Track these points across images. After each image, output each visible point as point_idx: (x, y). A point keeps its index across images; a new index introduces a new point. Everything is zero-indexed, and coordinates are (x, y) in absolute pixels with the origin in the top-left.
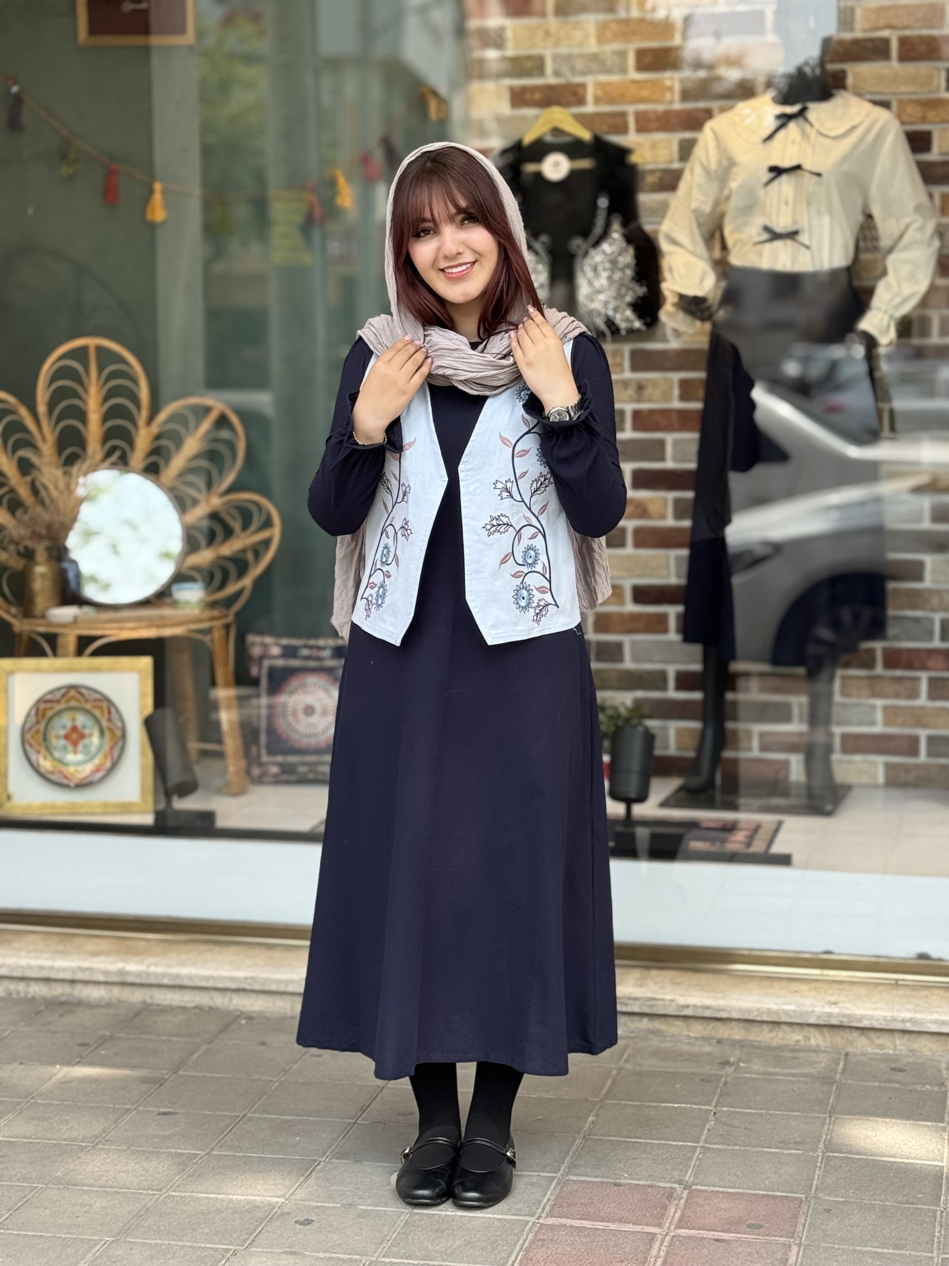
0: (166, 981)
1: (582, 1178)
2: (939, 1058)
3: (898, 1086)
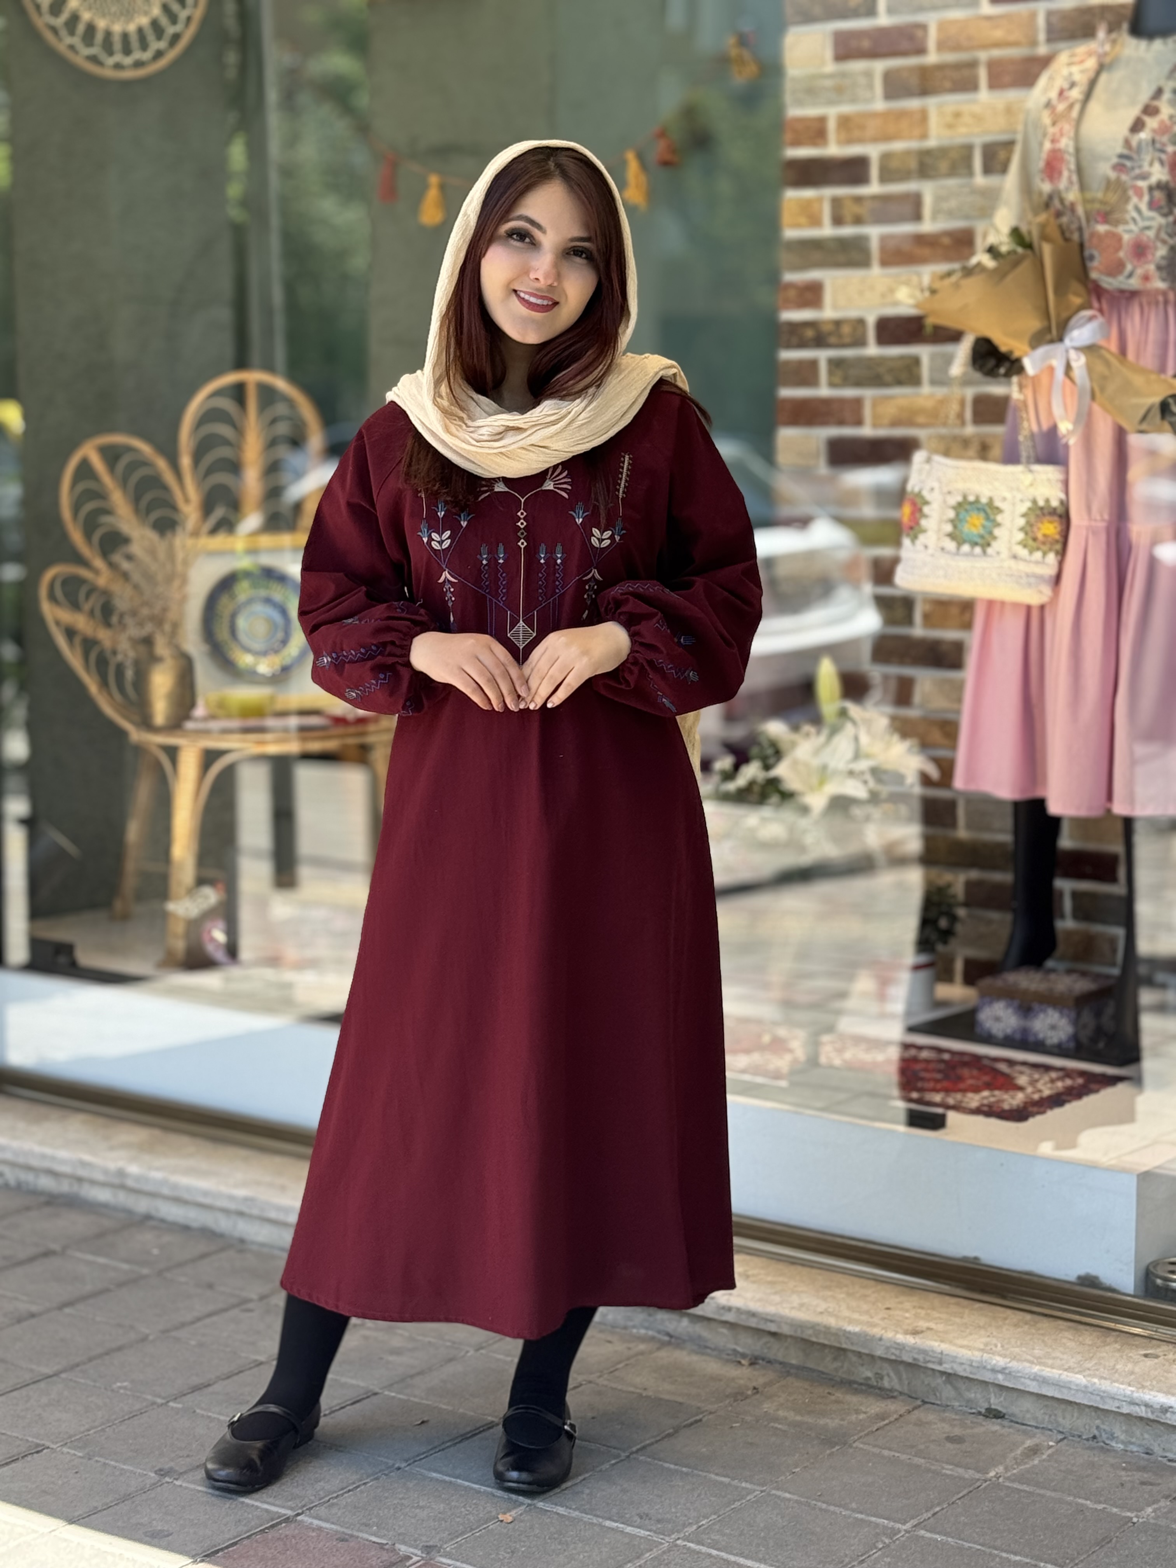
1: (316, 1522)
2: (1038, 1432)
3: (922, 1461)
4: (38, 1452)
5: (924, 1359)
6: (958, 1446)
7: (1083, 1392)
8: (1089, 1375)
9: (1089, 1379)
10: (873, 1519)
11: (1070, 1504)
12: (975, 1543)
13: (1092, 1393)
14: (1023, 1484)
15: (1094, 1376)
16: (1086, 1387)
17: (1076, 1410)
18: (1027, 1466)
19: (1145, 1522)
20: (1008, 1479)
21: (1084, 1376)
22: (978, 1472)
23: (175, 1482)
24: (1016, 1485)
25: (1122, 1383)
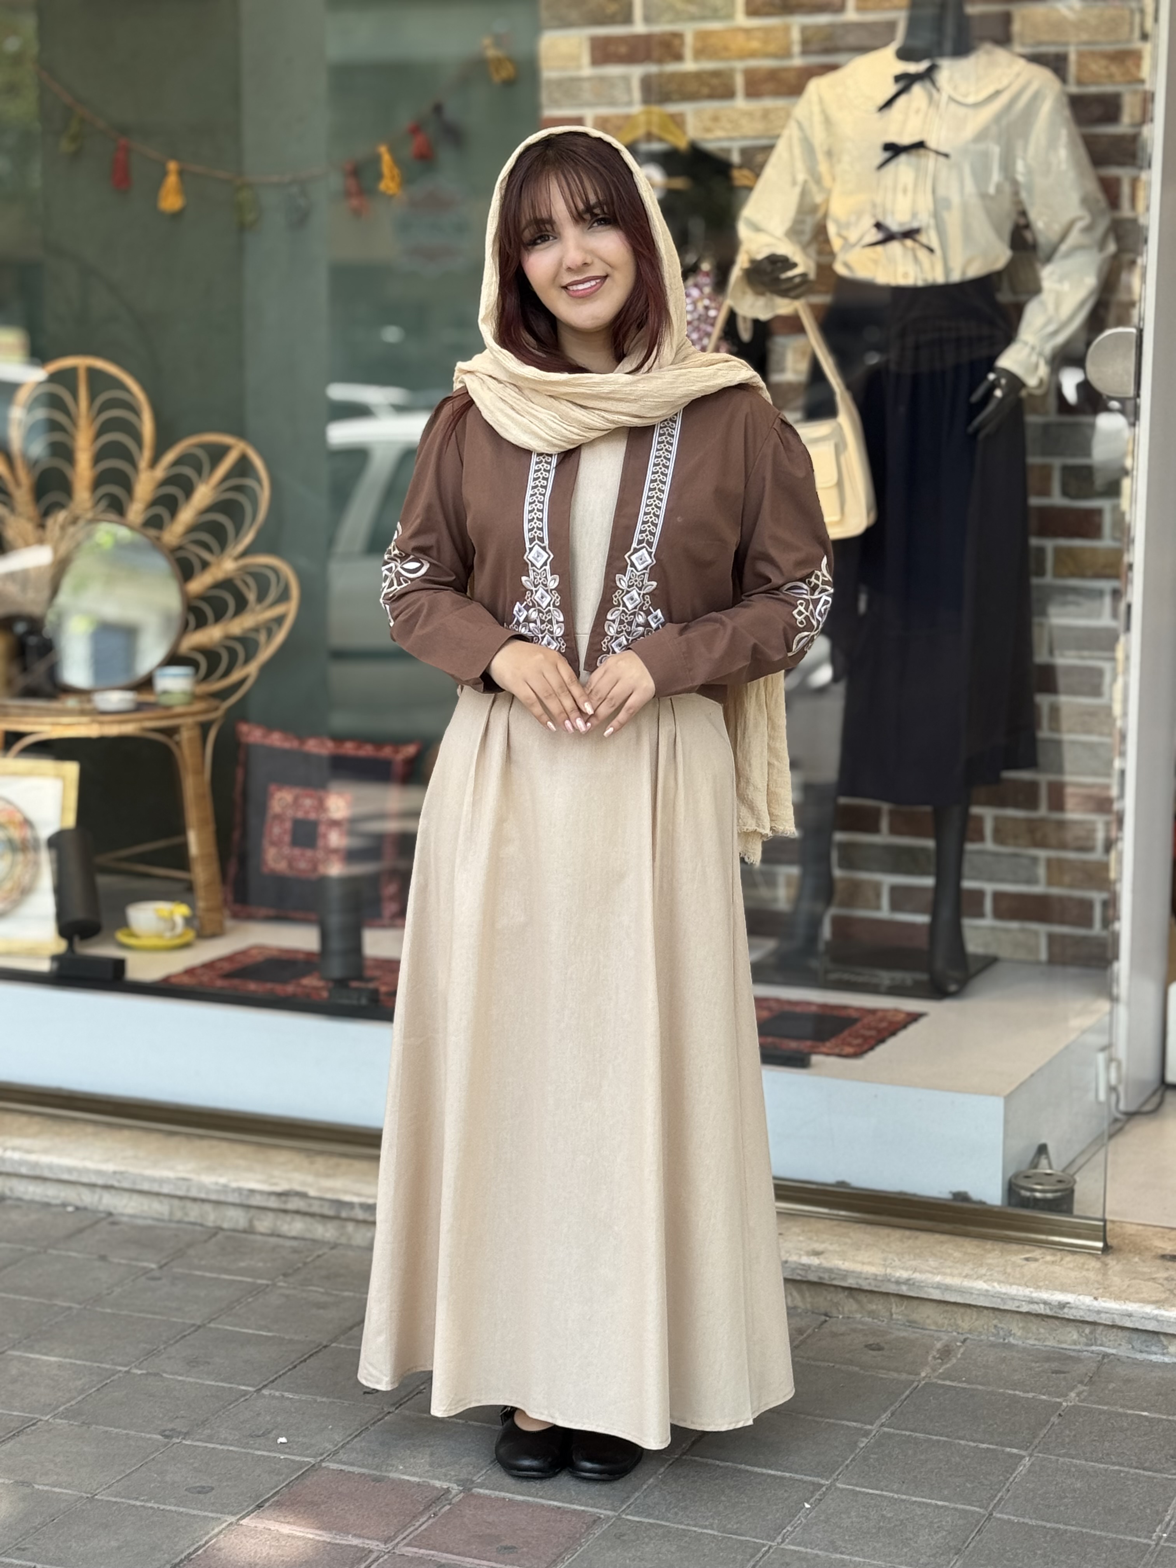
0: (24, 1170)
1: (343, 1467)
2: (942, 1335)
3: (857, 1369)
4: (33, 1425)
5: (830, 1277)
6: (880, 1352)
7: (985, 1295)
8: (988, 1280)
9: (990, 1283)
10: (843, 1422)
11: (1003, 1394)
12: (941, 1435)
13: (993, 1296)
14: (953, 1381)
15: (993, 1280)
16: (987, 1291)
17: (975, 1313)
18: (948, 1365)
19: (1073, 1406)
20: (938, 1377)
21: (985, 1282)
22: (910, 1374)
23: (184, 1442)
24: (948, 1383)
25: (1019, 1285)
